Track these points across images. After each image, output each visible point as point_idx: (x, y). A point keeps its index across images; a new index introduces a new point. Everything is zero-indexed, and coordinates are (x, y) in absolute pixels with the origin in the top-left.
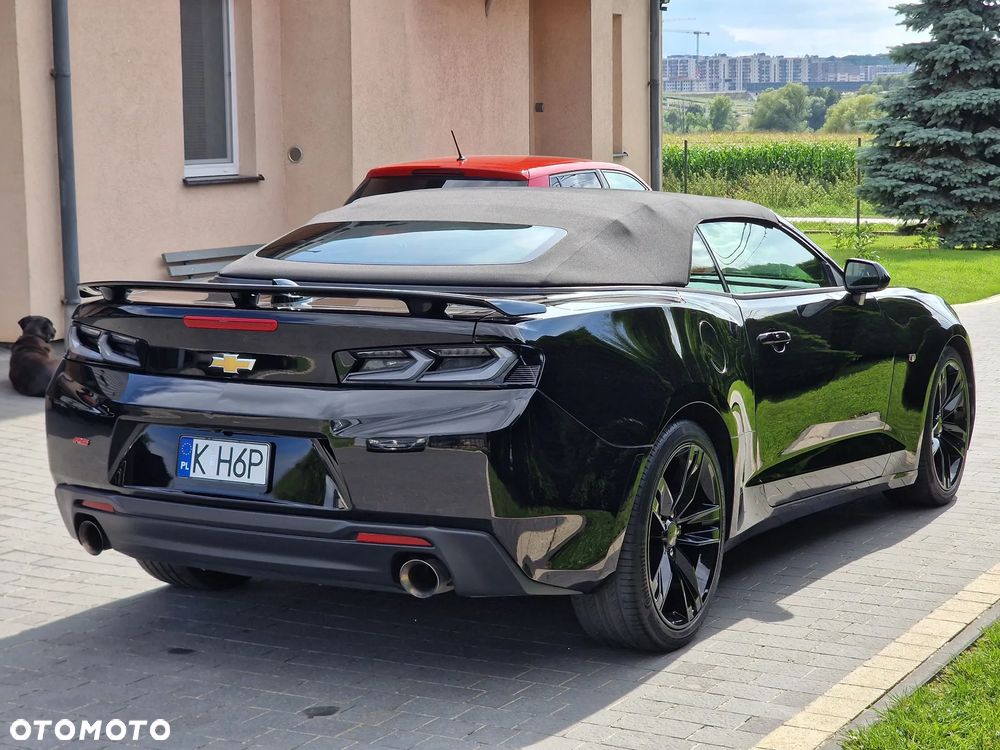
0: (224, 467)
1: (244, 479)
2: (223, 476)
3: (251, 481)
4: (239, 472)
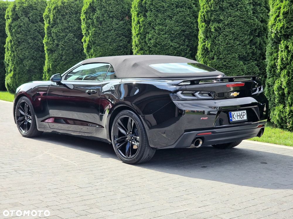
0: (239, 117)
1: (243, 119)
2: (239, 119)
3: (244, 119)
4: (242, 118)
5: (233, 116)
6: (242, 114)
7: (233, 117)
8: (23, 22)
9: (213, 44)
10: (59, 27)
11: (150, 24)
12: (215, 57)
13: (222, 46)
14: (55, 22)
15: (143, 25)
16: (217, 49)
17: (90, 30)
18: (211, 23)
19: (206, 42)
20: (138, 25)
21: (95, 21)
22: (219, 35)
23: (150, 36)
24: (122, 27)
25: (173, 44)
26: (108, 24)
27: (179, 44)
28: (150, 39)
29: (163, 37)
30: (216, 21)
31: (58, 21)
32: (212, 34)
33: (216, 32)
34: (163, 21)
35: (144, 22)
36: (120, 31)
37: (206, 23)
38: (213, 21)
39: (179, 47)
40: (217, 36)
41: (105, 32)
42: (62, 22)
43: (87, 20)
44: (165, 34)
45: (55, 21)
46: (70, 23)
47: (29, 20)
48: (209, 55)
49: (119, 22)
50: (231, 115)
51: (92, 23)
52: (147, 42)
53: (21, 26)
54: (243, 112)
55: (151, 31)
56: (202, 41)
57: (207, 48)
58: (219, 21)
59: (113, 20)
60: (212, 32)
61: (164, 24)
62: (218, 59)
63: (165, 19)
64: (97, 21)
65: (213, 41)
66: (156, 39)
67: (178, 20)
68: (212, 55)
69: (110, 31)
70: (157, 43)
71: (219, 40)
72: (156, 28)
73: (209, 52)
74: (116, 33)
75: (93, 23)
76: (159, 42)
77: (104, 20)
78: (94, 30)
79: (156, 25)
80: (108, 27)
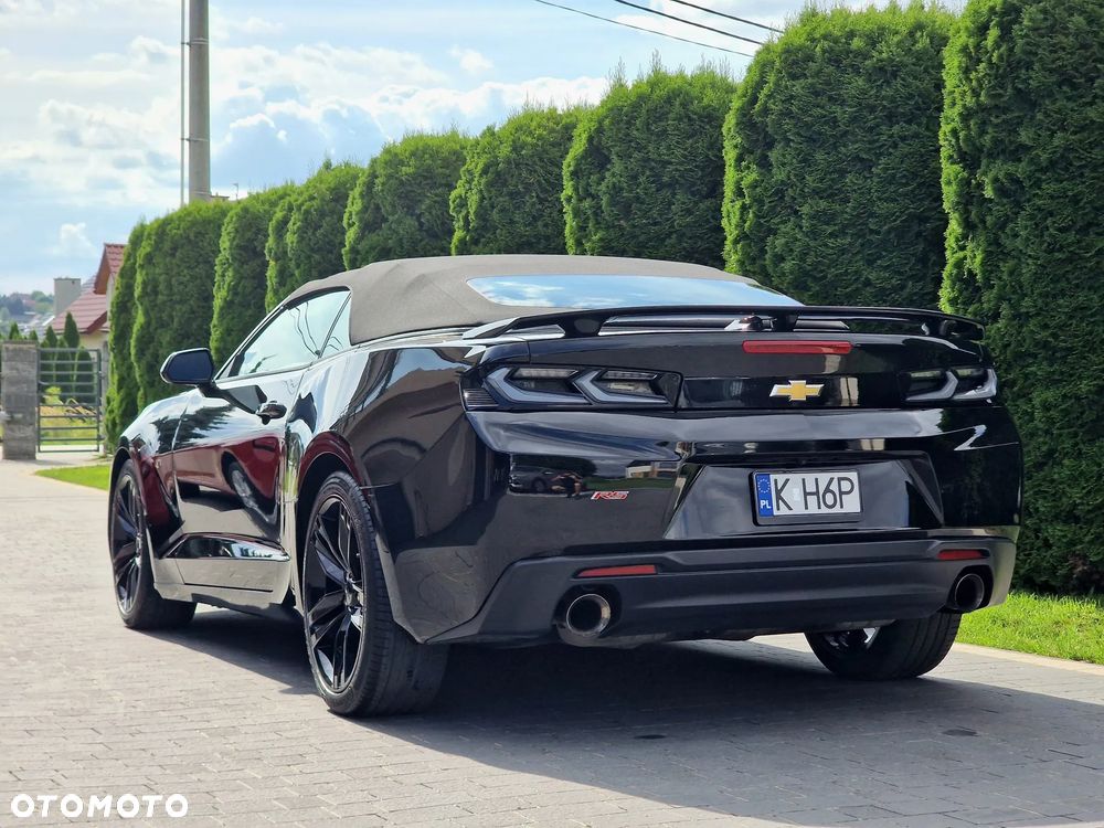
0: (812, 500)
1: (837, 510)
3: (844, 511)
4: (830, 503)
5: (778, 492)
6: (834, 487)
7: (779, 497)
8: (397, 233)
9: (995, 252)
10: (497, 241)
11: (780, 194)
12: (1005, 310)
13: (1030, 261)
14: (488, 220)
15: (756, 201)
16: (1011, 273)
17: (589, 240)
18: (984, 162)
19: (970, 245)
20: (738, 204)
21: (604, 201)
22: (1017, 213)
23: (780, 241)
24: (708, 221)
25: (872, 277)
26: (655, 213)
27: (900, 273)
28: (780, 259)
29: (832, 248)
30: (1003, 151)
31: (495, 215)
32: (990, 209)
33: (1005, 201)
34: (832, 180)
35: (758, 190)
36: (702, 239)
37: (964, 168)
38: (990, 155)
39: (903, 287)
40: (1008, 220)
41: (644, 247)
42: (512, 222)
43: (580, 200)
44: (843, 232)
45: (485, 220)
46: (540, 223)
47: (421, 224)
48: (980, 301)
49: (696, 203)
50: (766, 486)
51: (596, 214)
52: (770, 270)
53: (390, 249)
54: (840, 479)
55: (784, 222)
56: (954, 245)
57: (970, 271)
58: (1016, 153)
59: (674, 194)
60: (990, 200)
61: (836, 195)
62: (1014, 317)
63: (843, 173)
64: (613, 203)
65: (996, 242)
66: (803, 256)
67: (894, 176)
68: (989, 301)
69: (664, 240)
70: (806, 274)
71: (1016, 236)
72: (805, 209)
73: (979, 288)
74: (684, 248)
75: (597, 211)
76: (815, 266)
77: (638, 198)
78: (601, 240)
79: (804, 197)
80: (655, 224)
